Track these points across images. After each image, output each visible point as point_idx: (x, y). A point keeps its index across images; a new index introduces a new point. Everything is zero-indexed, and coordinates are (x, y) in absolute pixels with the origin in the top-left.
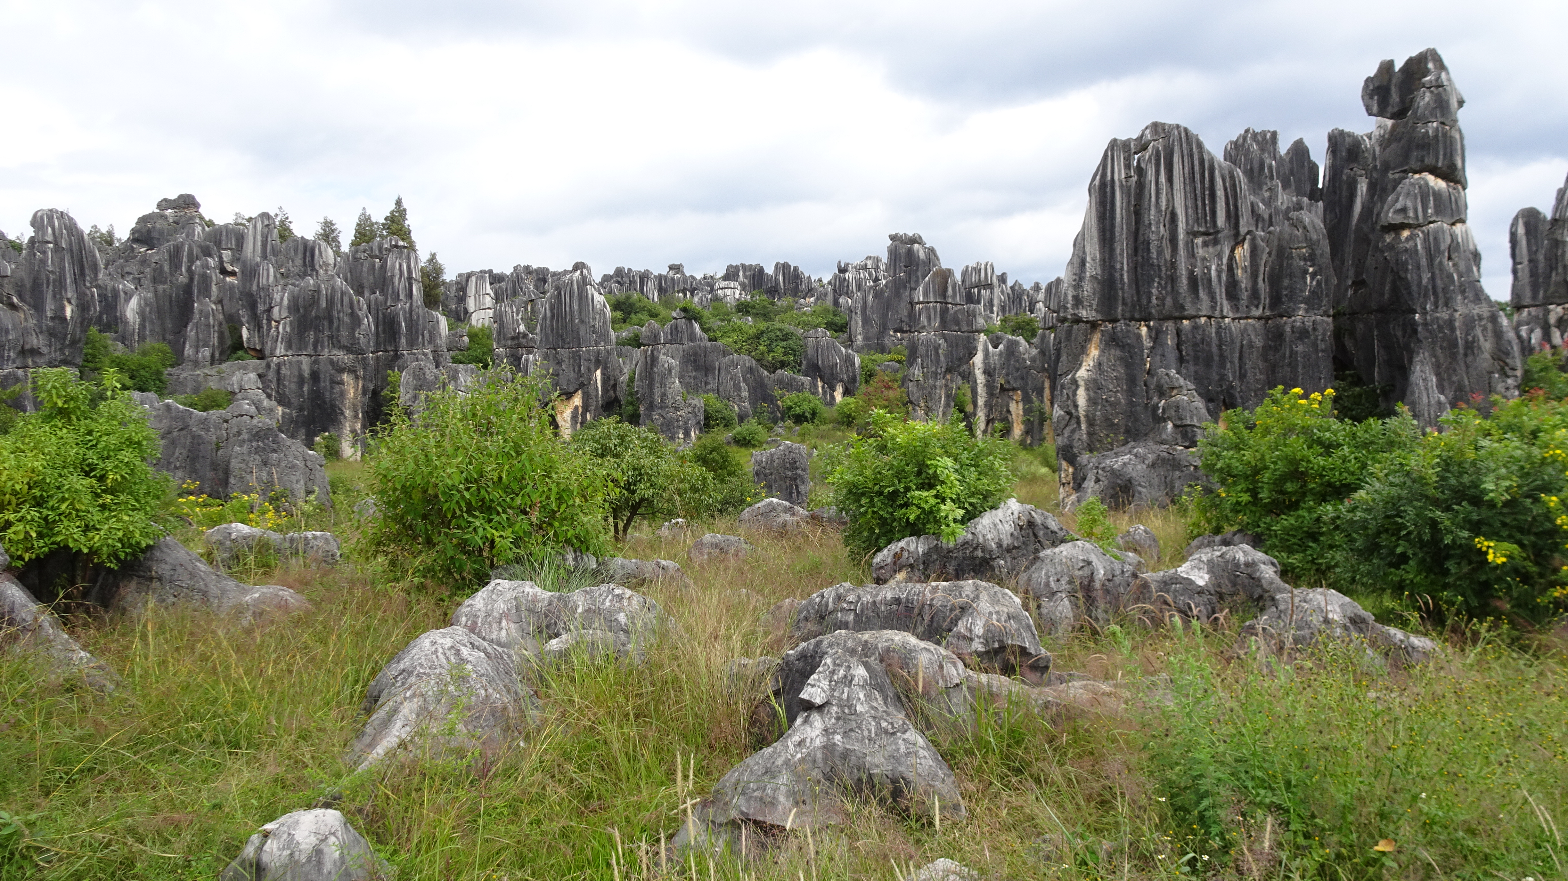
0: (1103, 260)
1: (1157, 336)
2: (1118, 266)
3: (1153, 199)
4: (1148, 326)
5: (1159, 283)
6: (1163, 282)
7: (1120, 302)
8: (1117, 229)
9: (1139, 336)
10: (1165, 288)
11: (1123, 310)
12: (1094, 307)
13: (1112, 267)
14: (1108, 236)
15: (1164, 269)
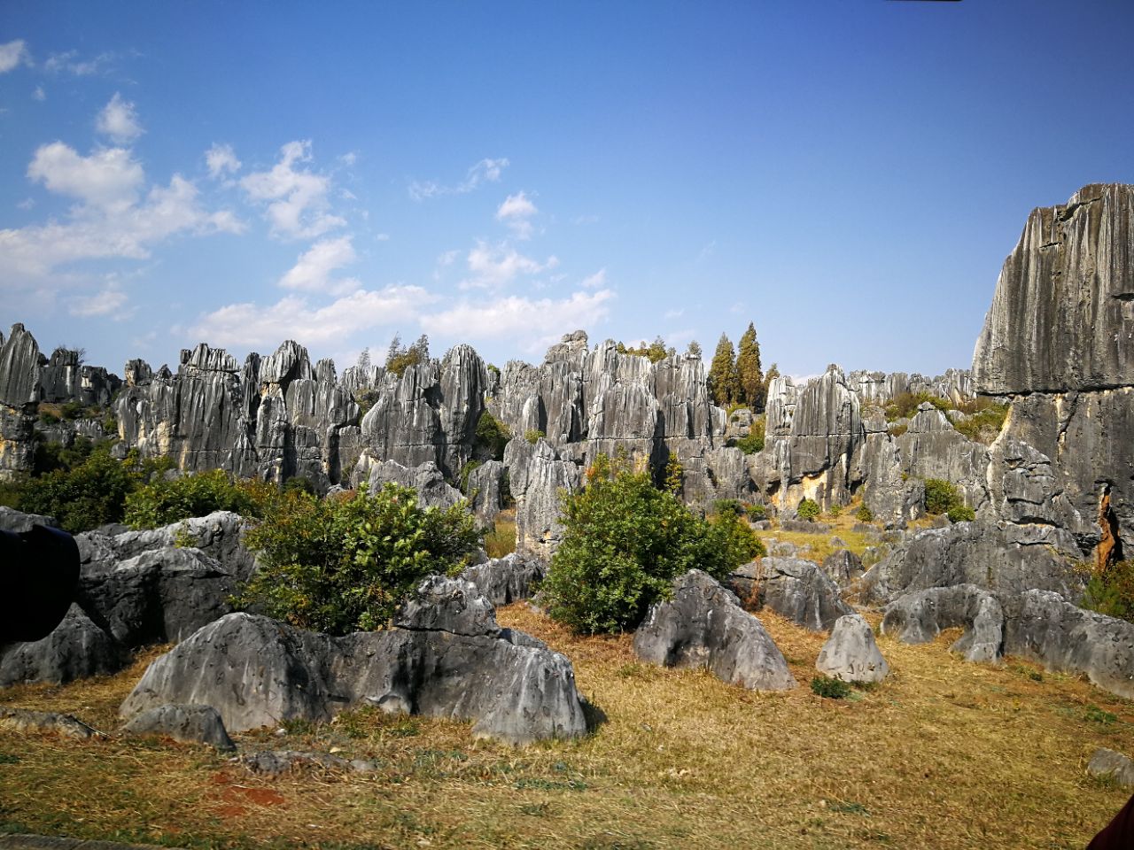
0: (1012, 331)
1: (1073, 408)
2: (1027, 337)
3: (1073, 265)
4: (1064, 398)
5: (1075, 352)
6: (1080, 352)
7: (1029, 373)
8: (1029, 299)
9: (1054, 408)
10: (1083, 357)
11: (1033, 382)
12: (1002, 379)
13: (1021, 338)
14: (1020, 307)
15: (1081, 337)
